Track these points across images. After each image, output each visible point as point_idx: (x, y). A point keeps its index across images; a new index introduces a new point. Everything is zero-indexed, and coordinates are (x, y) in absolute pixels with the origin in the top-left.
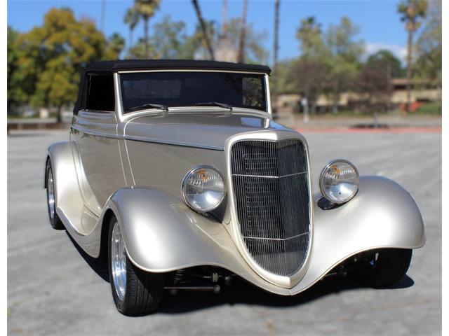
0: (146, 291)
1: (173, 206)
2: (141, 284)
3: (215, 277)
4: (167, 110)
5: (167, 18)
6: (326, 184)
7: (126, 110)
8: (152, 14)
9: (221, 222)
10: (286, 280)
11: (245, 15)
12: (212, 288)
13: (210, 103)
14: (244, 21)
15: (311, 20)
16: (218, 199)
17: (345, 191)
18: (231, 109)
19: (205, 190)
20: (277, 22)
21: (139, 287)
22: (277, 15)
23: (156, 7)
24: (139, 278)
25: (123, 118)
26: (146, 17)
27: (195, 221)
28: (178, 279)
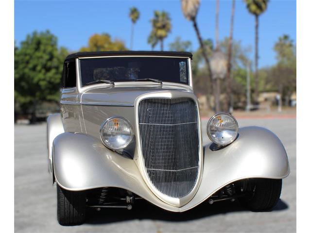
0: (72, 206)
1: (95, 146)
2: (67, 201)
3: (128, 199)
4: (114, 84)
5: (178, 39)
6: (212, 131)
7: (84, 84)
8: (166, 36)
9: (132, 159)
10: (177, 201)
11: (232, 34)
12: (126, 207)
13: (146, 79)
14: (231, 38)
15: (286, 37)
16: (128, 140)
17: (227, 136)
18: (161, 83)
19: (117, 134)
20: (257, 39)
21: (66, 203)
22: (257, 33)
23: (168, 30)
24: (65, 196)
25: (81, 90)
26: (161, 38)
27: (111, 157)
28: (102, 200)
